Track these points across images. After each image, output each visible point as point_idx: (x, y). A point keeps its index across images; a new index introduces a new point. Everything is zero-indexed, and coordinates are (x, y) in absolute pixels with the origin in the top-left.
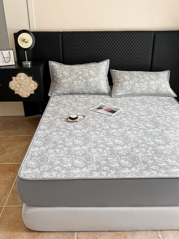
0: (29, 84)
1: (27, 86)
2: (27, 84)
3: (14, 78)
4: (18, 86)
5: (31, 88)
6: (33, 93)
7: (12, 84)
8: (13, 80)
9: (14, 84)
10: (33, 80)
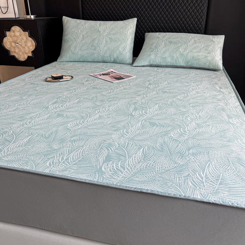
0: (26, 42)
1: (24, 45)
2: (23, 42)
3: (8, 33)
4: (13, 44)
5: (28, 47)
6: (30, 55)
7: (6, 42)
8: (8, 36)
9: (8, 42)
10: (29, 37)
